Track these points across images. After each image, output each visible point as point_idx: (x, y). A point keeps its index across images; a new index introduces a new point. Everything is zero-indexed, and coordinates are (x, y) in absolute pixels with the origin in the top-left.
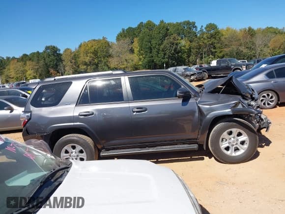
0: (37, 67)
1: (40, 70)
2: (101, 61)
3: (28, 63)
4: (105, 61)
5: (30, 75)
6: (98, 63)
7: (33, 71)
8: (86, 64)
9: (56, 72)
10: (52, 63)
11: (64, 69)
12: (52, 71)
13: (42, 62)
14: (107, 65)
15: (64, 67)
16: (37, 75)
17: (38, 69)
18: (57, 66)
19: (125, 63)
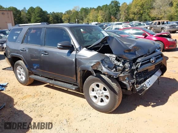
0: (104, 14)
1: (106, 16)
2: (145, 11)
3: (100, 11)
4: (148, 11)
5: (100, 19)
6: (143, 13)
7: (101, 16)
8: (134, 14)
9: (114, 18)
10: (113, 12)
11: (120, 16)
12: (112, 17)
13: (107, 11)
14: (149, 15)
15: (120, 15)
16: (103, 19)
17: (105, 15)
18: (116, 14)
19: (163, 14)
